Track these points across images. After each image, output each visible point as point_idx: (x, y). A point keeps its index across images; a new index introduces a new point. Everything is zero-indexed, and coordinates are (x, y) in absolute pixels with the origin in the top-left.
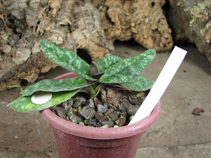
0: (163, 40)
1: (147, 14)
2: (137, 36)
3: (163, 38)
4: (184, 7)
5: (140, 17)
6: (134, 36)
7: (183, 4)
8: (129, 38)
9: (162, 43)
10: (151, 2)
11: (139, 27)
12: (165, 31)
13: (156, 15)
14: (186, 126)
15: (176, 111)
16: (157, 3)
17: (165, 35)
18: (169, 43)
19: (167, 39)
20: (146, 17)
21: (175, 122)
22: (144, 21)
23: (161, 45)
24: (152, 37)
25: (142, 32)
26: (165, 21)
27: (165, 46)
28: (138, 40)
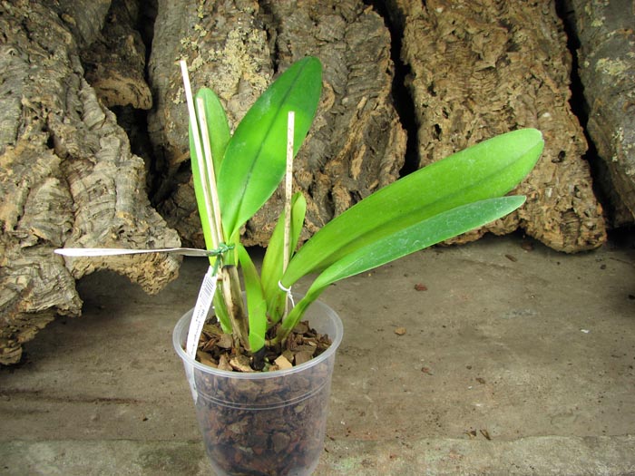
0: (585, 233)
1: (549, 180)
2: (531, 225)
3: (583, 228)
4: (627, 166)
5: (535, 187)
6: (522, 225)
7: (624, 160)
8: (514, 229)
9: (583, 238)
10: (557, 153)
11: (533, 208)
12: (589, 213)
13: (568, 179)
14: (621, 406)
15: (603, 379)
16: (569, 153)
17: (589, 221)
18: (597, 237)
19: (592, 229)
20: (547, 185)
21: (600, 399)
22: (544, 193)
23: (581, 242)
24: (561, 227)
25: (539, 217)
26: (588, 192)
27: (588, 243)
28: (532, 232)
